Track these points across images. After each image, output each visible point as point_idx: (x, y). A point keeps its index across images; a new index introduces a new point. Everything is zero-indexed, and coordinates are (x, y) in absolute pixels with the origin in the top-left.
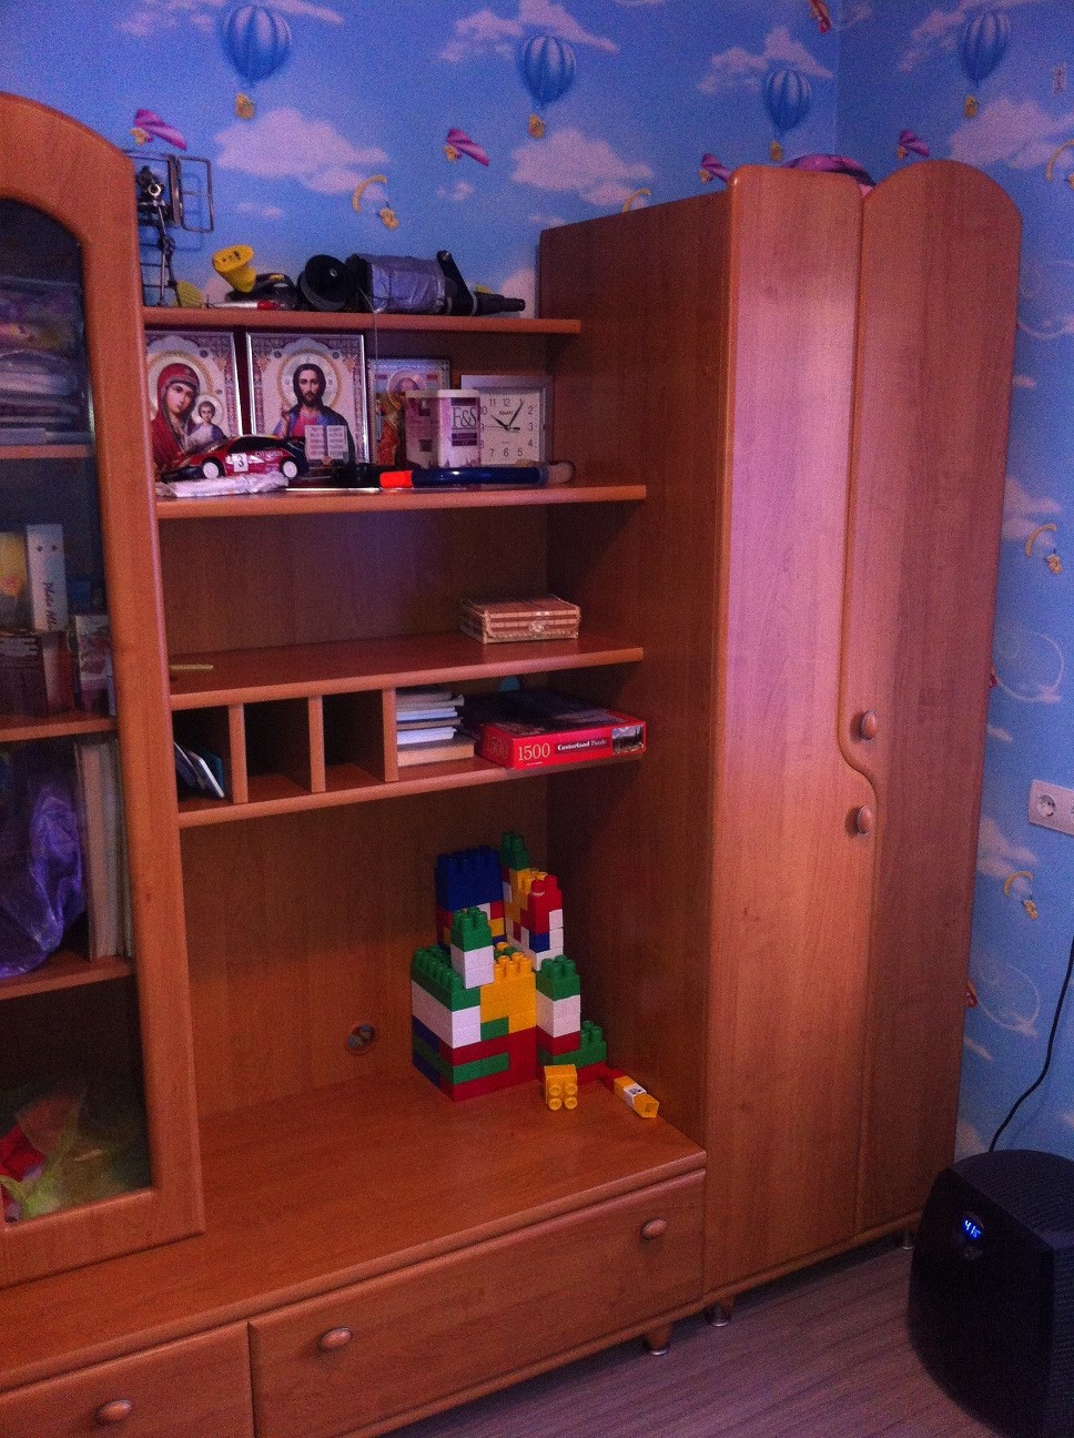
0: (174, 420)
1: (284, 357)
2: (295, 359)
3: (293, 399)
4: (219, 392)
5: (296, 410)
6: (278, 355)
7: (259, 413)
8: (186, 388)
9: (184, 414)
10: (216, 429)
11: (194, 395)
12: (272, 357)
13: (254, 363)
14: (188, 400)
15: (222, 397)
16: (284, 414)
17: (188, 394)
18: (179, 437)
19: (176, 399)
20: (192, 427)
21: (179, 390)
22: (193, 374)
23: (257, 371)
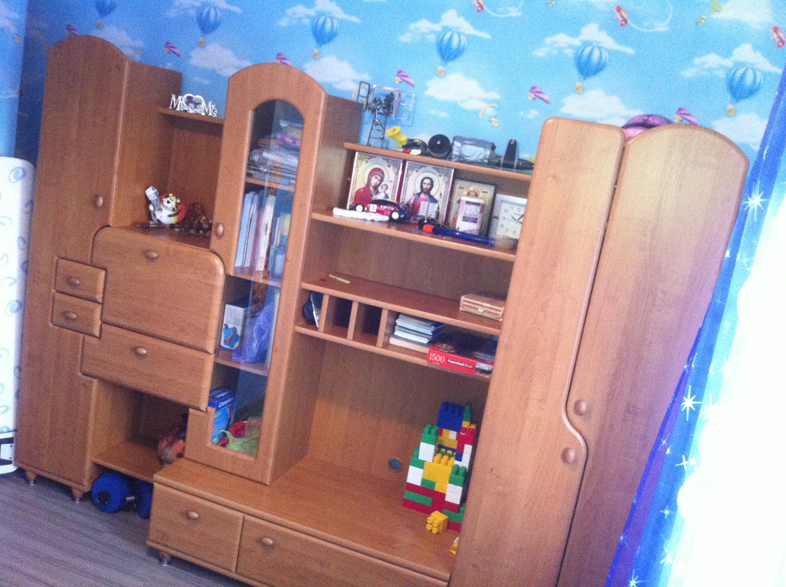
0: (371, 189)
1: (419, 173)
2: (424, 173)
3: (419, 190)
4: (391, 181)
5: (419, 194)
6: (417, 171)
7: (404, 193)
8: (379, 178)
9: (376, 188)
10: (387, 196)
11: (382, 180)
12: (414, 172)
13: (407, 173)
14: (379, 182)
15: (392, 184)
16: (414, 194)
17: (379, 180)
18: (372, 195)
19: (374, 181)
20: (377, 192)
21: (376, 178)
22: (383, 173)
23: (408, 176)
